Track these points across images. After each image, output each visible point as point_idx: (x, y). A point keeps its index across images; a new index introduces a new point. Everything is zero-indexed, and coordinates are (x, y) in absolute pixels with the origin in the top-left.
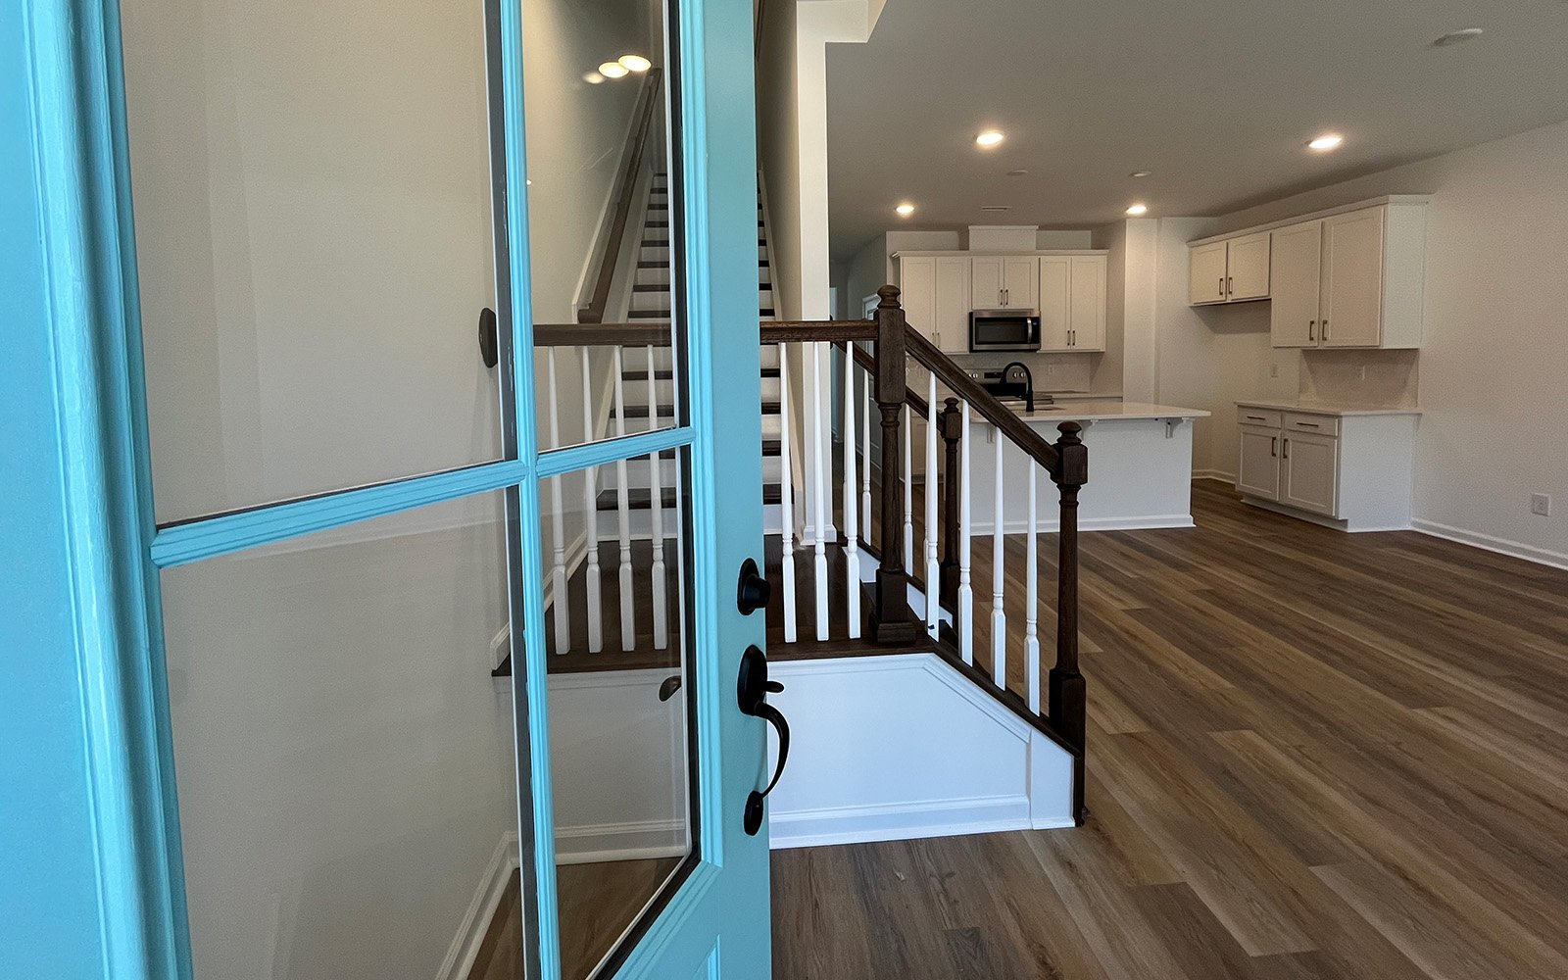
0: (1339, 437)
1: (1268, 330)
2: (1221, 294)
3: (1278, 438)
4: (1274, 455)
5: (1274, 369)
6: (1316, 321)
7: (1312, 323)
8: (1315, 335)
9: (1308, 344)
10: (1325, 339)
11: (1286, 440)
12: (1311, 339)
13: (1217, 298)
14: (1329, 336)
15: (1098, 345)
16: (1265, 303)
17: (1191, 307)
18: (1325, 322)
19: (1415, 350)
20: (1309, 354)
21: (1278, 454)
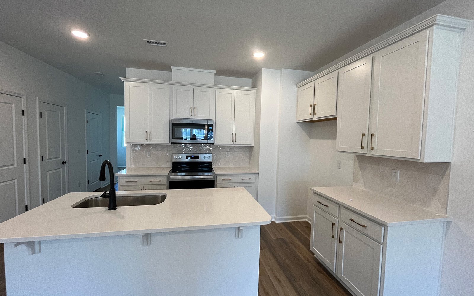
0: (384, 244)
1: (335, 138)
2: (310, 114)
3: (336, 224)
4: (333, 237)
5: (339, 164)
6: (366, 134)
7: (363, 135)
8: (365, 145)
9: (359, 151)
10: (372, 148)
11: (341, 229)
12: (362, 148)
13: (308, 117)
14: (375, 146)
15: (250, 142)
16: (333, 120)
17: (298, 123)
18: (373, 135)
19: (447, 165)
20: (362, 159)
21: (336, 236)
